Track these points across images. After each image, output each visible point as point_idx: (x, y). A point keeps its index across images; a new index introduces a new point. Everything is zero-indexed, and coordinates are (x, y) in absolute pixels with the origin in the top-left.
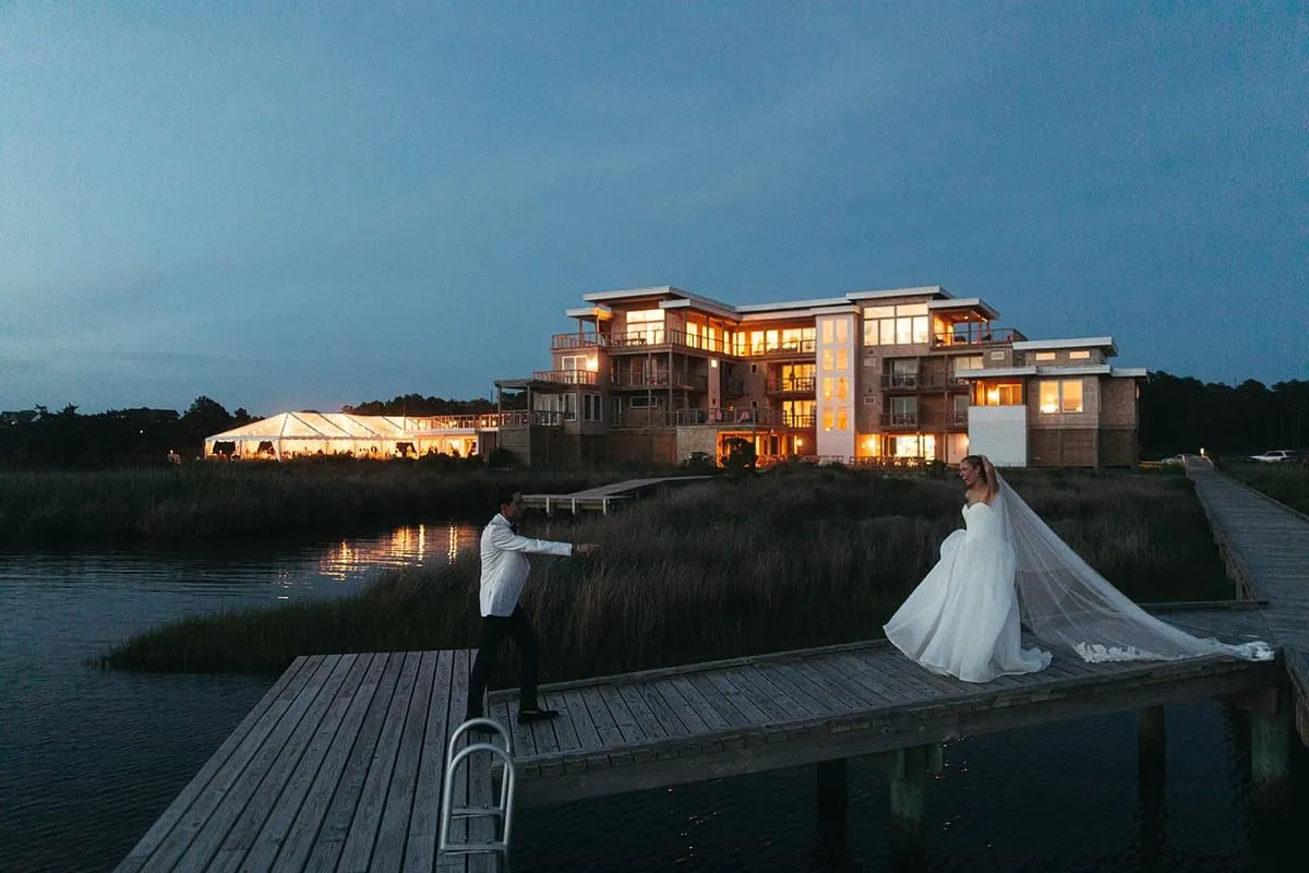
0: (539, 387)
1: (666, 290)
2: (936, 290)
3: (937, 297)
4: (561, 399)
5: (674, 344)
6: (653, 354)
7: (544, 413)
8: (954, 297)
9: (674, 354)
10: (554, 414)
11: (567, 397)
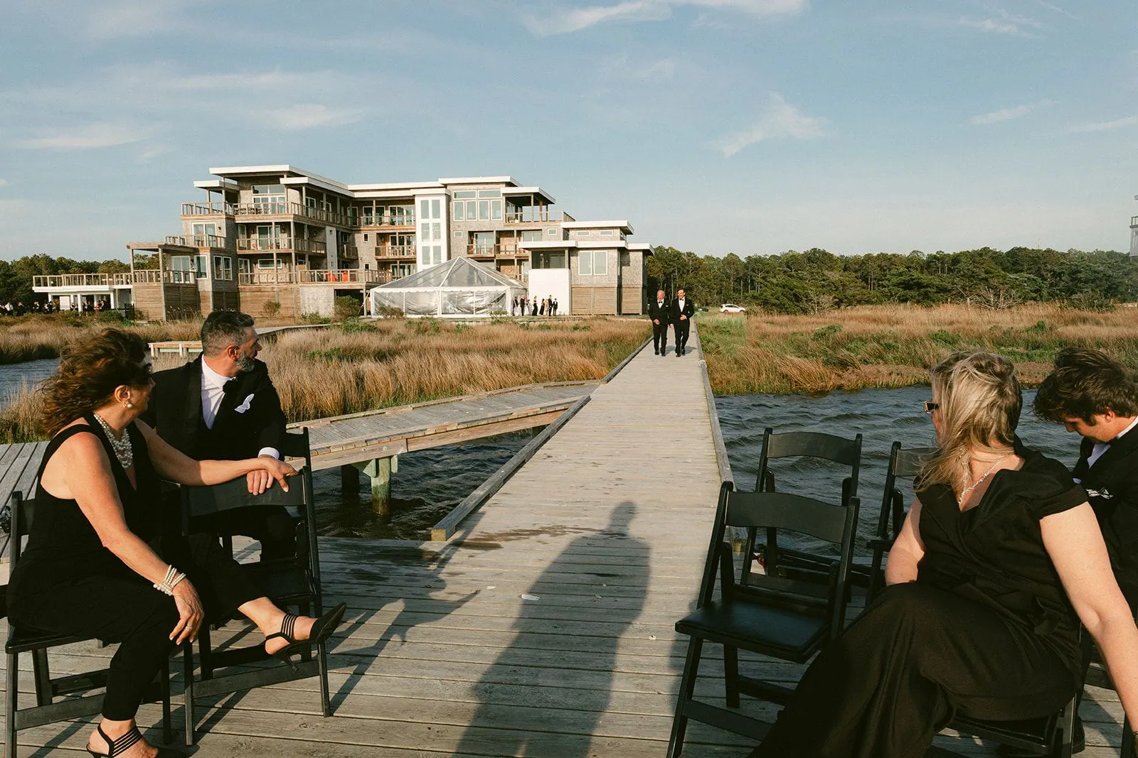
0: (169, 250)
1: (286, 168)
2: (508, 179)
3: (509, 184)
4: (192, 260)
5: (294, 215)
6: (276, 223)
7: (177, 273)
8: (522, 186)
9: (295, 223)
10: (186, 274)
11: (198, 258)
